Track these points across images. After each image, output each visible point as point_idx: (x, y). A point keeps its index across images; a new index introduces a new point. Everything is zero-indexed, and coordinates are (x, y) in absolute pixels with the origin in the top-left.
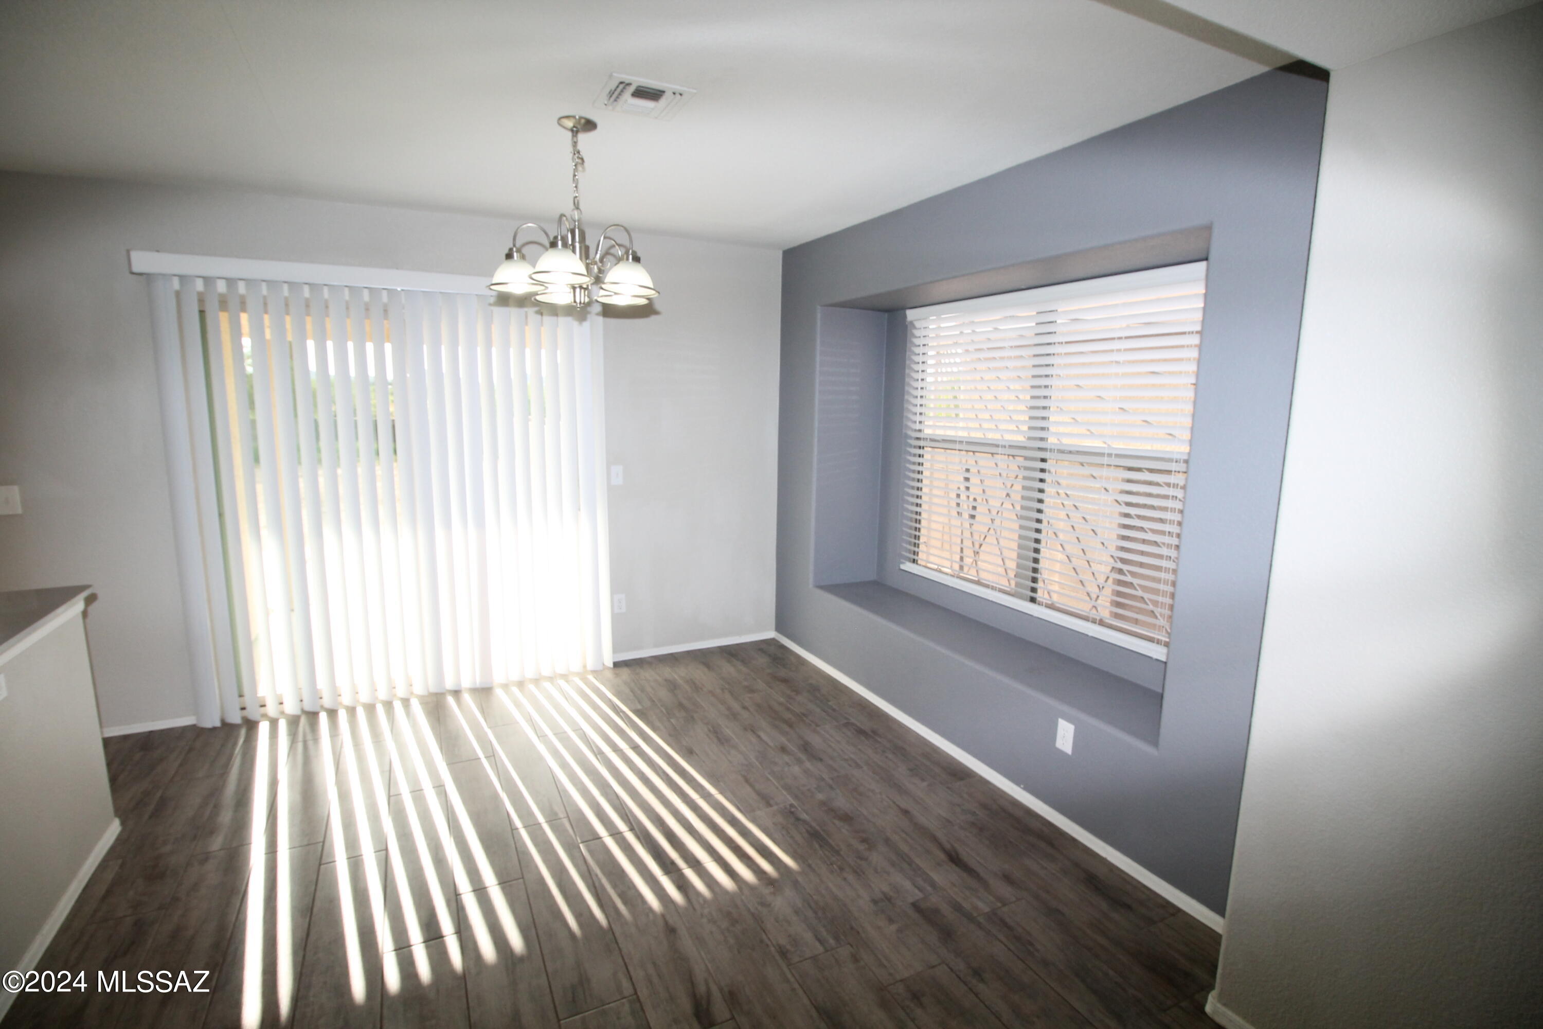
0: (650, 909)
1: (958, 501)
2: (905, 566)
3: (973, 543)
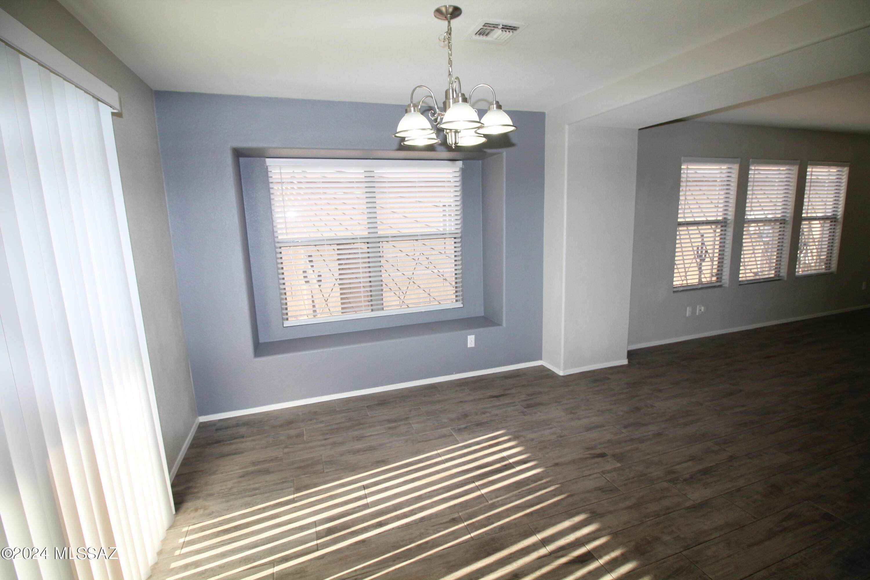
0: (543, 471)
1: (305, 275)
2: (286, 324)
3: (323, 295)
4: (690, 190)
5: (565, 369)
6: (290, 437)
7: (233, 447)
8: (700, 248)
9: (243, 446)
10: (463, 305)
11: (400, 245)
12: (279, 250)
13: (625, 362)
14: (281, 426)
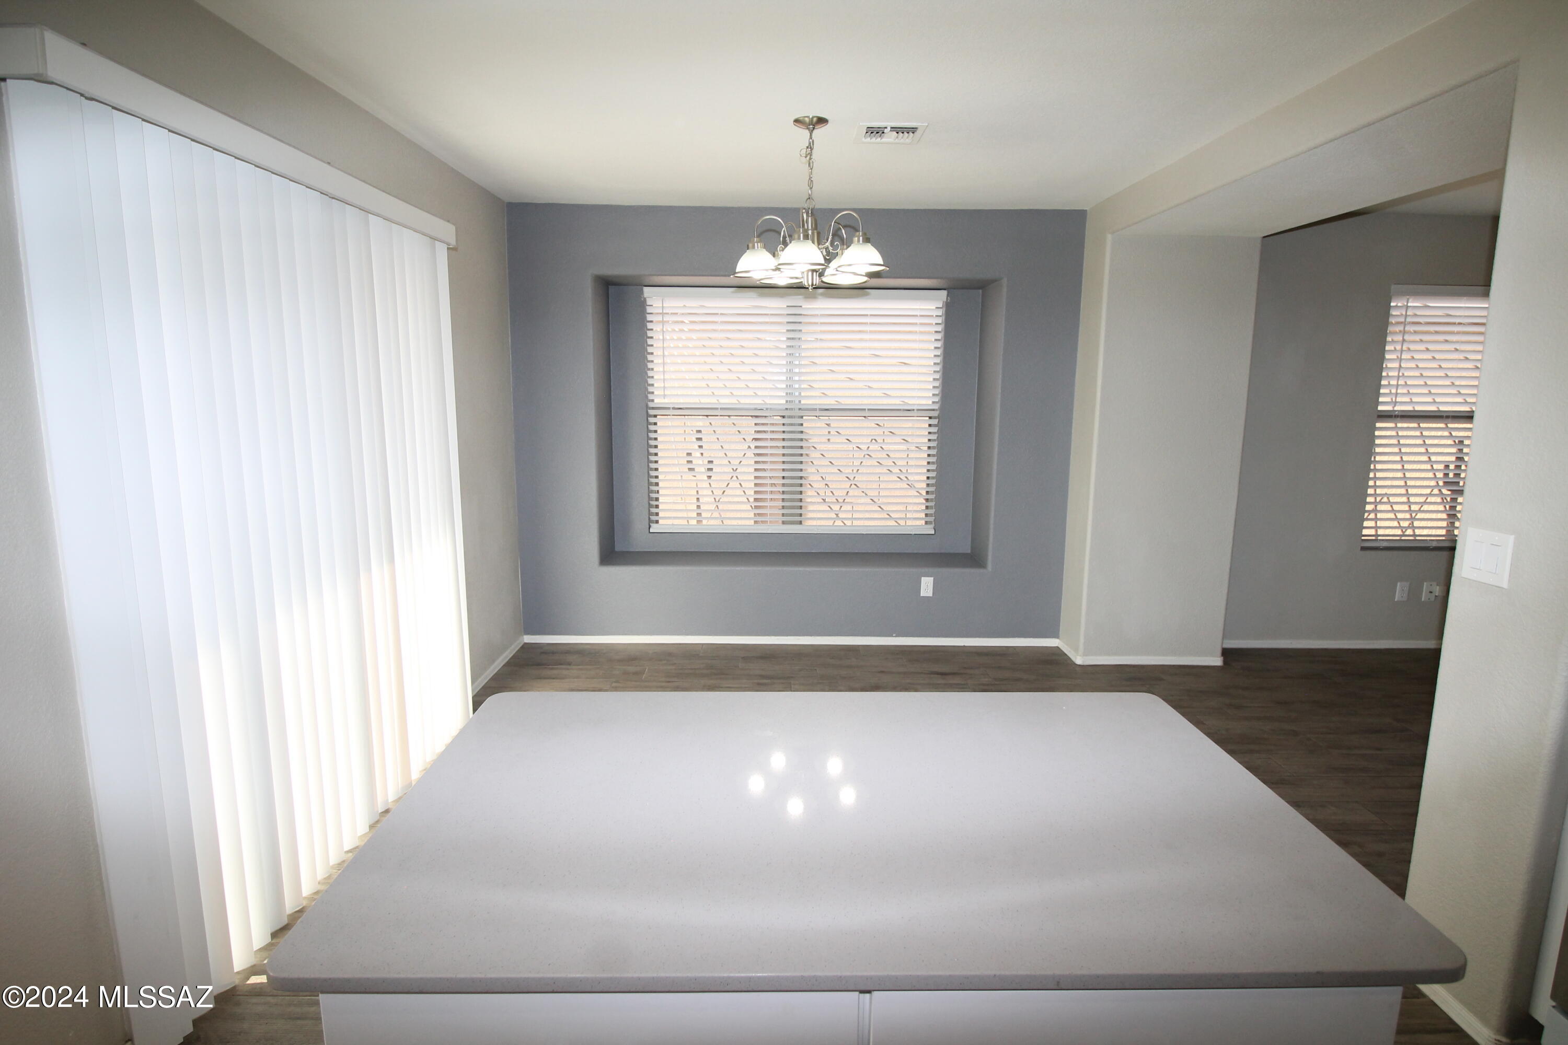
1: (689, 459)
2: (655, 528)
3: (712, 491)
4: (1409, 349)
5: (1085, 654)
6: (626, 673)
7: (555, 672)
8: (1452, 467)
9: (565, 672)
10: (934, 531)
11: (837, 422)
12: (652, 420)
13: (1218, 661)
14: (619, 661)
